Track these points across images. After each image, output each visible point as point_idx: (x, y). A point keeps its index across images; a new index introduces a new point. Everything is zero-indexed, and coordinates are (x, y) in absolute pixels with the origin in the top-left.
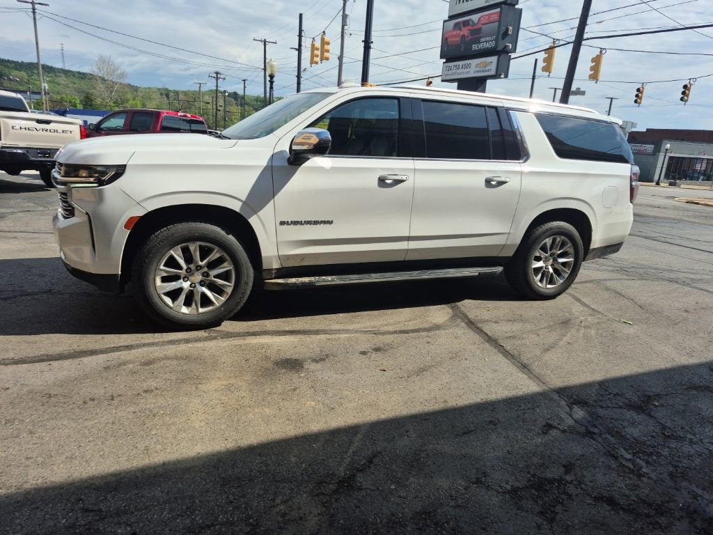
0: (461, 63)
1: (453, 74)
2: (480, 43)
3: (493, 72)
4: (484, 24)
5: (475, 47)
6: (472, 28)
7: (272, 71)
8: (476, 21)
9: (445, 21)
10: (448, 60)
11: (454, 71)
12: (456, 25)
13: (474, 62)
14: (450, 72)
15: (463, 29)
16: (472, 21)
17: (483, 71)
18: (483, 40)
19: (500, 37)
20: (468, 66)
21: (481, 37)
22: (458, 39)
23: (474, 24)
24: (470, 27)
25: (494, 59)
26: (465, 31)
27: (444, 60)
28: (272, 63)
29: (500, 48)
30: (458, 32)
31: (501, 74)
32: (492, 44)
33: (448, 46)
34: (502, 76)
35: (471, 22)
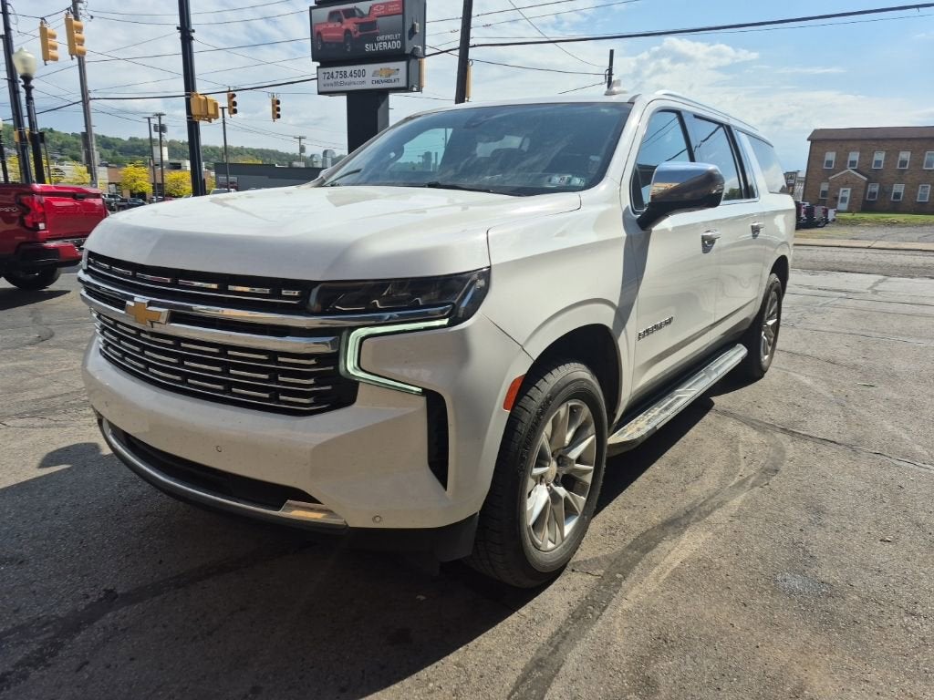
0: (348, 69)
1: (336, 84)
2: (377, 42)
3: (402, 83)
4: (378, 17)
5: (368, 47)
6: (360, 21)
7: (25, 68)
8: (366, 11)
9: (311, 8)
10: (324, 65)
11: (339, 80)
12: (332, 14)
13: (370, 68)
14: (331, 81)
15: (345, 20)
16: (358, 10)
17: (387, 81)
18: (381, 38)
19: (407, 34)
20: (363, 74)
21: (377, 35)
22: (340, 35)
23: (363, 16)
24: (357, 20)
25: (402, 65)
26: (350, 24)
27: (318, 64)
28: (23, 54)
29: (408, 51)
30: (338, 24)
31: (413, 86)
32: (397, 45)
33: (323, 43)
34: (415, 89)
35: (357, 12)
